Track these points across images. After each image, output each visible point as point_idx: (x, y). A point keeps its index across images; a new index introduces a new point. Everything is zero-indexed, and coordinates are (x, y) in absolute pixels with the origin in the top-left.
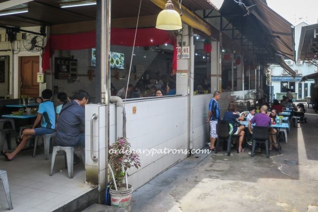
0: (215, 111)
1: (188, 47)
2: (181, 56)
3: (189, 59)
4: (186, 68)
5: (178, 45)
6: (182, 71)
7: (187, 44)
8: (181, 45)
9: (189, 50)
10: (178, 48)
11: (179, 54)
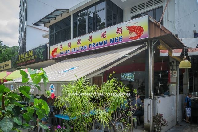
0: (189, 103)
1: (176, 71)
2: (172, 76)
3: (177, 77)
4: (175, 81)
5: (170, 70)
6: (172, 83)
7: (175, 70)
8: (172, 70)
9: (176, 73)
10: (171, 72)
11: (171, 75)
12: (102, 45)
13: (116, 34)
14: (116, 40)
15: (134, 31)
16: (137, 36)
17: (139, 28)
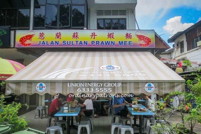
12: (109, 44)
13: (126, 38)
14: (125, 43)
15: (143, 40)
16: (146, 45)
17: (147, 38)
